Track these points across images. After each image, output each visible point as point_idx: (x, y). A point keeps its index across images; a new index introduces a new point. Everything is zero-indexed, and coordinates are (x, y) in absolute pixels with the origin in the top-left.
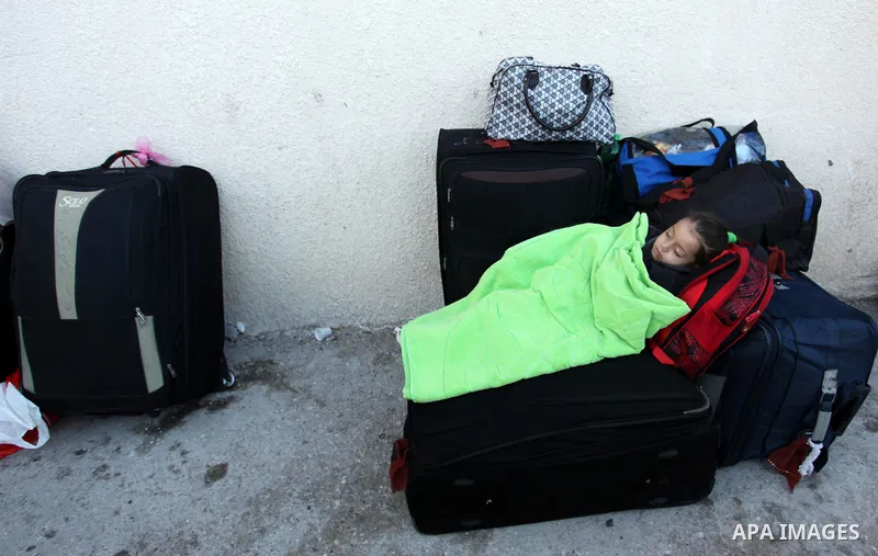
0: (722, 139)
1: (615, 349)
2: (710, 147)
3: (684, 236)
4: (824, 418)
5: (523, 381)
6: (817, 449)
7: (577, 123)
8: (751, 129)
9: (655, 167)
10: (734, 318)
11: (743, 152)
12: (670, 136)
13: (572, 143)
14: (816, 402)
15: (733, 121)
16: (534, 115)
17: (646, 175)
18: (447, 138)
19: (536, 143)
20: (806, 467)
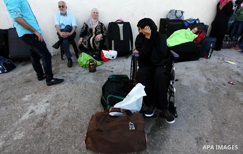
0: (195, 20)
1: (191, 41)
2: (193, 21)
3: (196, 29)
4: (211, 49)
5: (182, 44)
6: (210, 54)
7: (181, 17)
8: (198, 19)
9: (187, 24)
10: (202, 37)
11: (197, 22)
12: (189, 20)
13: (180, 20)
14: (210, 48)
15: (196, 18)
16: (176, 16)
17: (186, 25)
18: (161, 19)
19: (175, 20)
20: (209, 56)
